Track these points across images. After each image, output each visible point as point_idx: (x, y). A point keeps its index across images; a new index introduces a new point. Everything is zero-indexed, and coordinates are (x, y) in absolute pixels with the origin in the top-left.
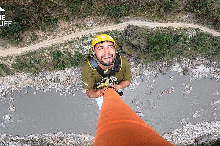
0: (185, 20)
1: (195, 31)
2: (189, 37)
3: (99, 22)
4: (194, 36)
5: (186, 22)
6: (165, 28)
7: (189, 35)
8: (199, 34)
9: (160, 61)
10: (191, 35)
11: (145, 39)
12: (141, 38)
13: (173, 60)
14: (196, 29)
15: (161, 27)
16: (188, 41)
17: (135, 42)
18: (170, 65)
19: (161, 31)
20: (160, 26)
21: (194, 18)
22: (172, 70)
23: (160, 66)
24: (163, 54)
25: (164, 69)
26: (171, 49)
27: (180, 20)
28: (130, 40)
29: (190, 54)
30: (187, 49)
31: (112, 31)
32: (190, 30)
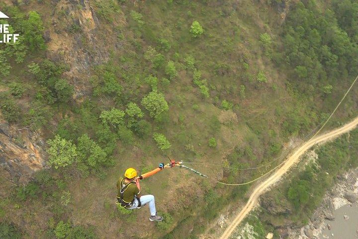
0: (294, 147)
1: (313, 152)
2: (314, 162)
3: (228, 213)
4: (317, 158)
5: (296, 147)
6: (287, 172)
7: (312, 161)
8: (319, 151)
9: (316, 209)
10: (314, 160)
11: (285, 200)
12: (282, 201)
13: (326, 197)
14: (312, 149)
15: (284, 174)
16: (318, 167)
17: (280, 210)
18: (329, 206)
19: (287, 178)
20: (281, 174)
21: (298, 137)
22: (336, 208)
23: (322, 214)
24: (312, 200)
25: (328, 214)
26: (313, 189)
27: (291, 151)
28: (274, 211)
29: (334, 178)
30: (326, 175)
31: (249, 214)
32: (308, 155)
